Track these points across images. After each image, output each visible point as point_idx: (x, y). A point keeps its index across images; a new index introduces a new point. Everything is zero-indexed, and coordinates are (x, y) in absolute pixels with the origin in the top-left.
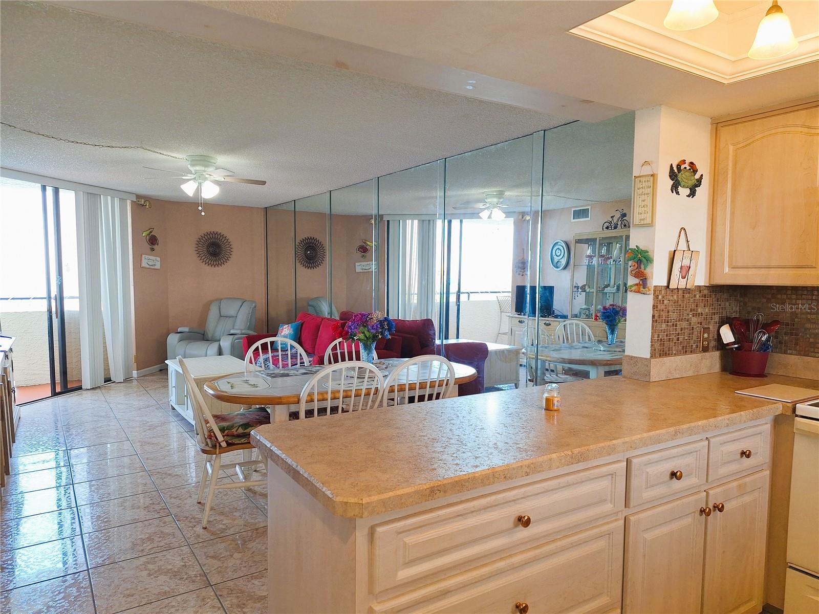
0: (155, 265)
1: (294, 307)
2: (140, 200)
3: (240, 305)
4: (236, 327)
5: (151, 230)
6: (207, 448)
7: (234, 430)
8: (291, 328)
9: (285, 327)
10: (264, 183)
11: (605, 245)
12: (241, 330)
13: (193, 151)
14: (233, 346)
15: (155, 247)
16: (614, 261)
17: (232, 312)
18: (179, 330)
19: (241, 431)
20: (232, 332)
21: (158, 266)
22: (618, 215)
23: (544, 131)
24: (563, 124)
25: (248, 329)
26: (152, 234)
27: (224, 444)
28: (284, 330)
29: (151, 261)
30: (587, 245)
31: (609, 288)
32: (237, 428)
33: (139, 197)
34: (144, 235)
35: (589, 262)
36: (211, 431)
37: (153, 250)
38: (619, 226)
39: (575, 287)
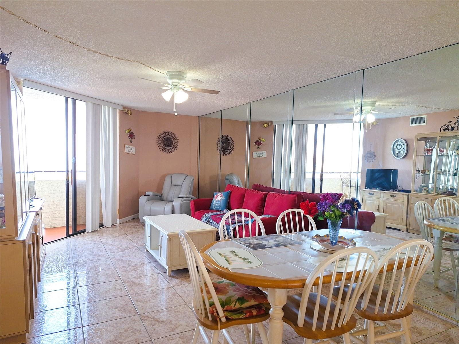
0: (132, 151)
2: (125, 110)
3: (184, 178)
4: (182, 193)
5: (131, 129)
6: (208, 323)
7: (233, 305)
8: (223, 195)
9: (218, 194)
10: (217, 92)
12: (186, 194)
14: (181, 206)
15: (133, 140)
17: (179, 182)
18: (147, 193)
19: (238, 306)
20: (180, 196)
21: (134, 153)
25: (189, 194)
26: (131, 132)
27: (224, 320)
28: (218, 196)
29: (130, 149)
32: (235, 302)
33: (124, 108)
34: (126, 132)
35: (428, 154)
36: (212, 305)
37: (131, 142)
38: (455, 129)
39: (417, 170)
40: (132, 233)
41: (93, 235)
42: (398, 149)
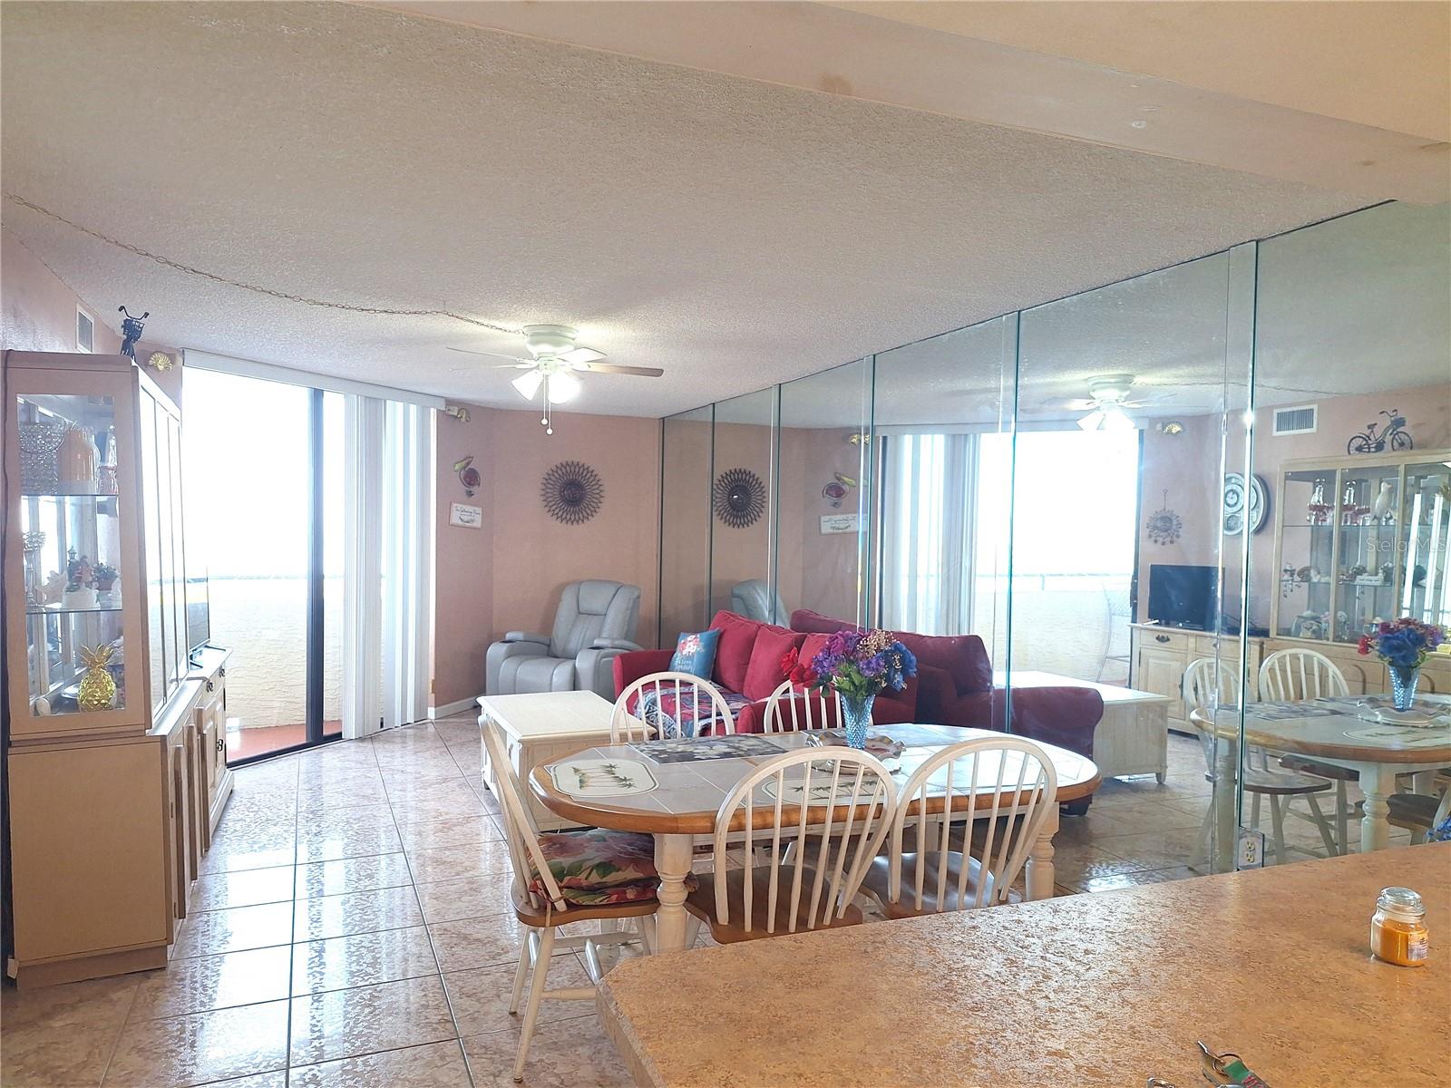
0: (473, 521)
1: (706, 598)
2: (451, 408)
3: (613, 593)
4: (604, 635)
5: (469, 459)
6: (529, 912)
7: (583, 875)
8: (700, 641)
9: (689, 639)
10: (658, 373)
11: (1351, 485)
12: (613, 639)
13: (536, 316)
14: (597, 670)
15: (475, 489)
16: (1375, 517)
17: (598, 606)
18: (509, 636)
19: (595, 878)
20: (597, 642)
21: (478, 524)
22: (1385, 422)
23: (1257, 242)
24: (1306, 224)
25: (625, 639)
26: (469, 467)
27: (561, 906)
28: (688, 644)
29: (467, 514)
30: (1311, 484)
31: (1365, 576)
32: (588, 870)
33: (449, 402)
34: (457, 468)
35: (1317, 520)
36: (536, 875)
37: (470, 494)
38: (1387, 446)
39: (1286, 571)
40: (463, 744)
41: (359, 747)
42: (1229, 505)
